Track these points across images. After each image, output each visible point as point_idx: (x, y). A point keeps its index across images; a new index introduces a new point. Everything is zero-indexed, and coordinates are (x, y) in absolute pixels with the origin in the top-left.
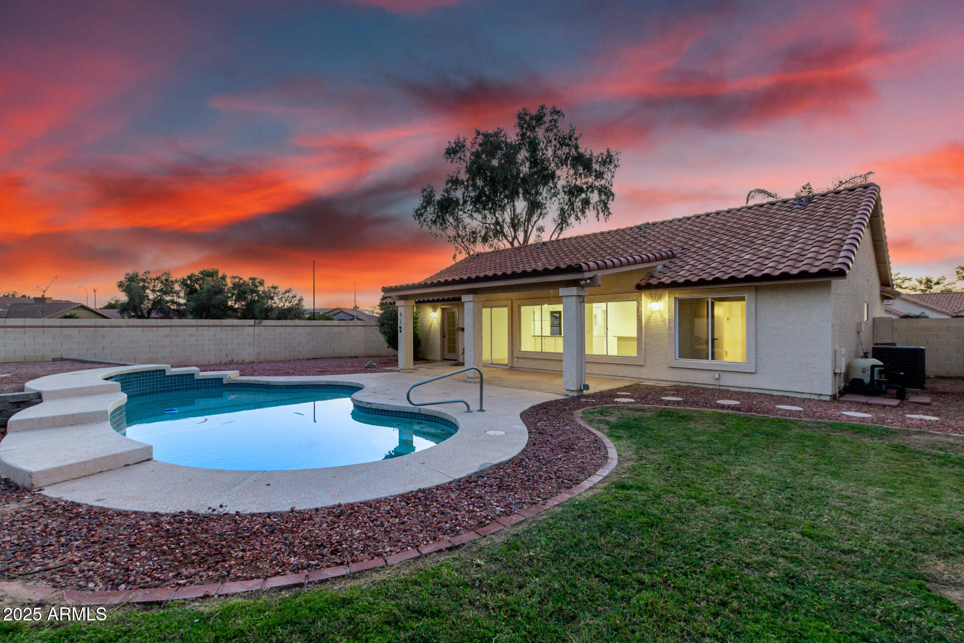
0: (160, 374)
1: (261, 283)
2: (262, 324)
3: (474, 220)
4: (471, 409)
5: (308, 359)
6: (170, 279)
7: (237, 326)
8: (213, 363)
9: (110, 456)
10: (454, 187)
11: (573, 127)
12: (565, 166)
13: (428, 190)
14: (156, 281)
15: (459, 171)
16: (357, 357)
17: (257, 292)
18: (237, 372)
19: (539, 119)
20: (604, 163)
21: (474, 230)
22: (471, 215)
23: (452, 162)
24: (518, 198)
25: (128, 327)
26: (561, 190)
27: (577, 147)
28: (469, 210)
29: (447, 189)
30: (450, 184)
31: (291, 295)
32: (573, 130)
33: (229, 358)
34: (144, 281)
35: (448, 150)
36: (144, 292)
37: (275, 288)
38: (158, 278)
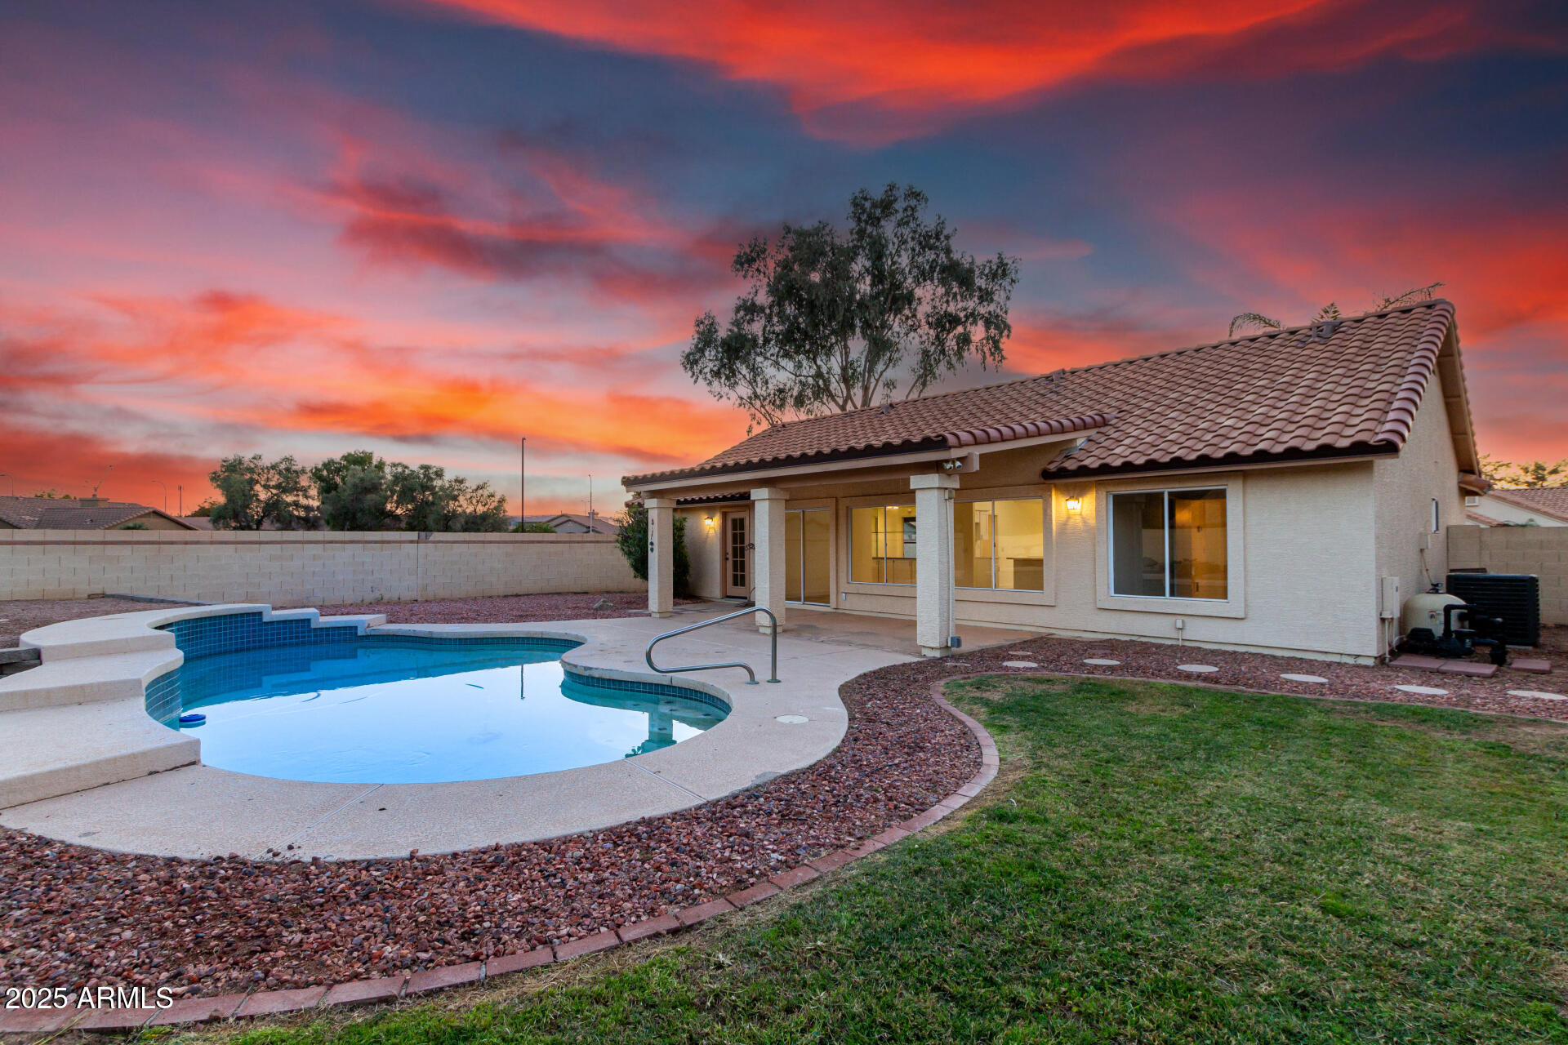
0: (254, 620)
1: (439, 474)
2: (431, 539)
3: (782, 371)
4: (757, 678)
5: (506, 596)
6: (294, 468)
7: (389, 542)
8: (349, 602)
9: (122, 757)
10: (748, 318)
12: (929, 282)
13: (706, 322)
14: (272, 472)
15: (757, 292)
16: (586, 593)
17: (432, 489)
18: (382, 617)
19: (886, 206)
20: (993, 276)
21: (782, 386)
22: (777, 363)
23: (745, 277)
24: (854, 333)
25: (212, 543)
26: (923, 321)
27: (948, 251)
28: (772, 355)
29: (736, 320)
30: (742, 313)
31: (486, 494)
32: (943, 223)
33: (377, 595)
34: (251, 470)
35: (739, 256)
36: (252, 489)
37: (460, 481)
38: (273, 467)
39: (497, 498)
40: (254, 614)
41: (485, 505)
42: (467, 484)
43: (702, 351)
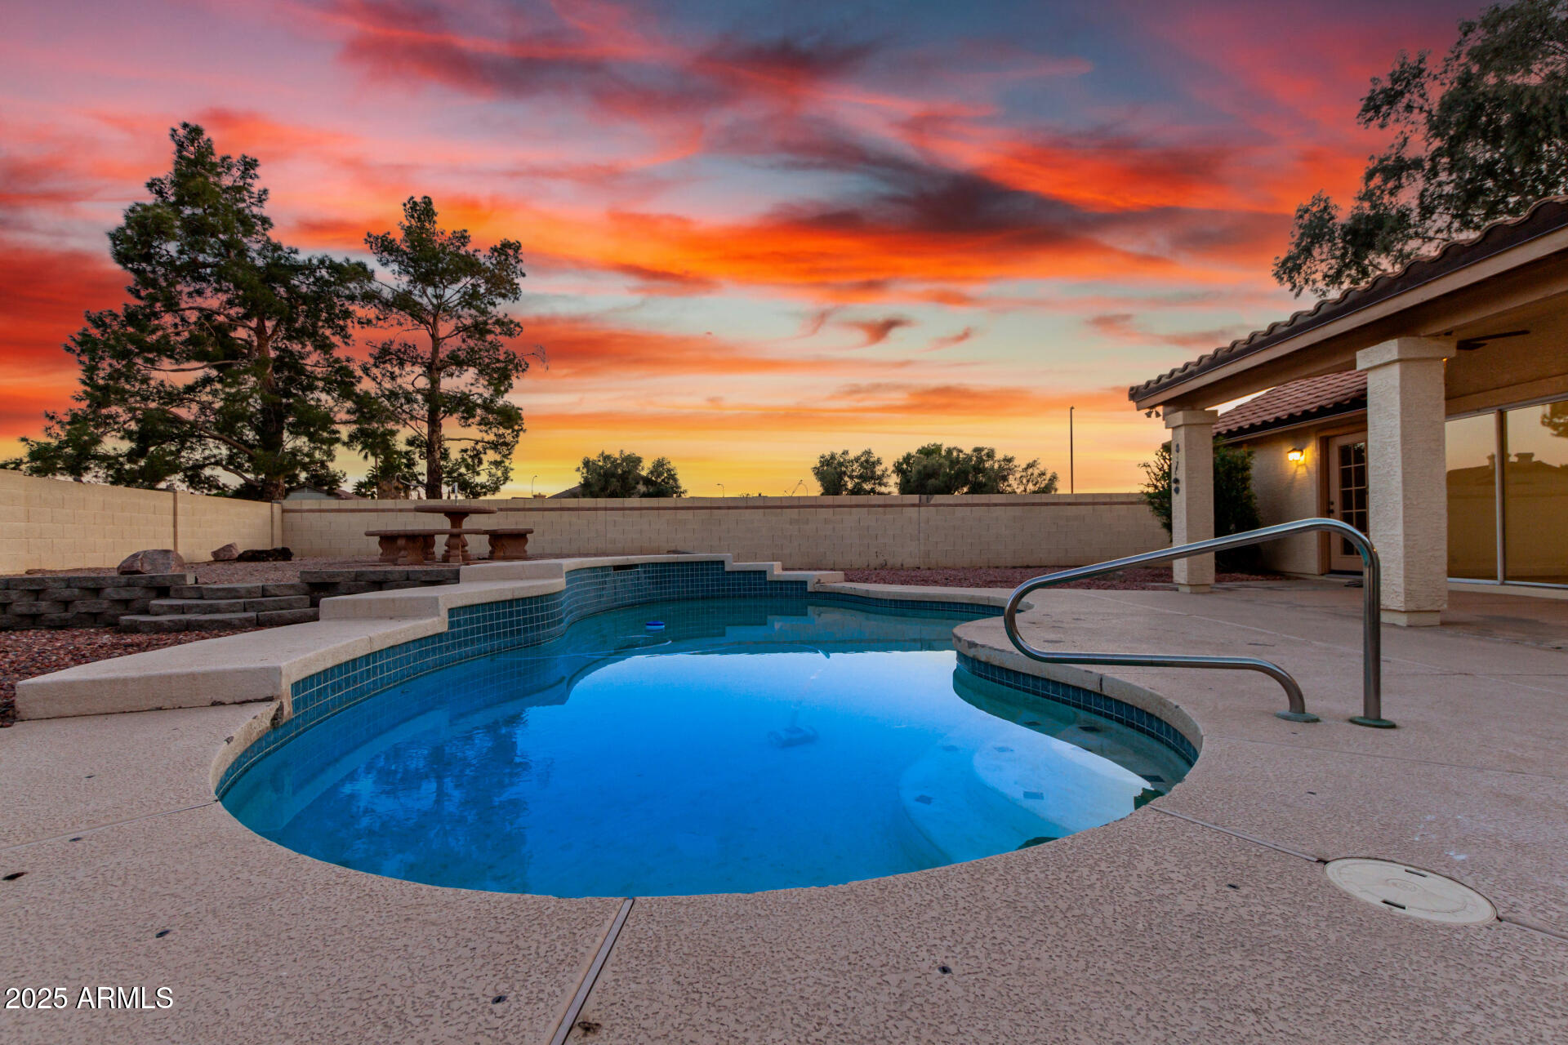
0: (718, 569)
1: (991, 455)
2: (932, 502)
4: (1311, 705)
5: (1014, 567)
6: (872, 460)
7: (891, 506)
9: (179, 676)
10: (1391, 185)
13: (1315, 209)
14: (856, 464)
15: (1406, 140)
17: (983, 471)
18: (838, 575)
23: (1383, 126)
28: (1439, 231)
29: (1368, 191)
30: (1377, 180)
31: (1036, 472)
33: (881, 560)
34: (841, 464)
35: (1370, 99)
36: (842, 479)
37: (1009, 460)
38: (857, 459)
39: (1048, 476)
40: (717, 562)
41: (1035, 485)
42: (1016, 462)
43: (1307, 251)
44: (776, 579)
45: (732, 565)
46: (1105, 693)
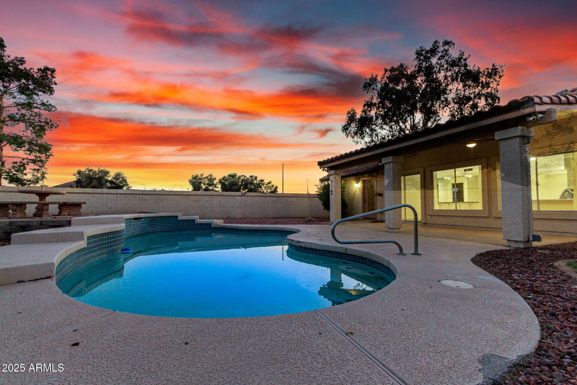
0: (175, 219)
1: (256, 178)
3: (384, 130)
4: (404, 251)
6: (212, 178)
7: (231, 196)
10: (369, 109)
11: (462, 52)
12: (455, 82)
13: (352, 113)
15: (373, 97)
17: (253, 184)
18: (222, 221)
19: (433, 51)
20: (490, 75)
21: (384, 137)
22: (382, 127)
23: (368, 92)
24: (417, 111)
26: (451, 102)
27: (466, 65)
28: (379, 124)
29: (364, 110)
30: (366, 107)
31: (271, 185)
32: (463, 53)
33: (227, 216)
34: (200, 179)
35: (365, 84)
36: (200, 185)
37: (262, 181)
38: (207, 178)
39: (275, 187)
40: (175, 217)
41: (270, 190)
42: (265, 182)
43: (350, 124)
44: (199, 223)
45: (181, 217)
46: (348, 253)
